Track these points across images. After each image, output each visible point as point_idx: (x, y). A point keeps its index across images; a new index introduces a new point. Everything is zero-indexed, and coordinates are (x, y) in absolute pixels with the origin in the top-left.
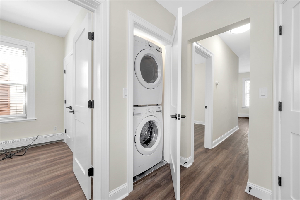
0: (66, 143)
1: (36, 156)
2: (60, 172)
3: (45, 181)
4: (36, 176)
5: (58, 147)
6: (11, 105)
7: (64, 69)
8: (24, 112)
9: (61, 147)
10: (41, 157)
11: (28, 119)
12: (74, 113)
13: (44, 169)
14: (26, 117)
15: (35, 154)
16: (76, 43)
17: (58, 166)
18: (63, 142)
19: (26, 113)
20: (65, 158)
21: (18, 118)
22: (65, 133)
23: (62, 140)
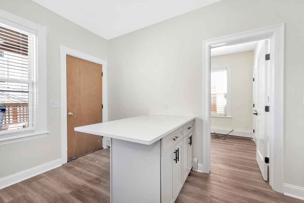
0: (254, 142)
1: (231, 142)
2: (247, 157)
3: (236, 157)
4: (231, 153)
5: (247, 142)
6: (217, 106)
7: (253, 78)
8: (225, 112)
9: (249, 143)
10: (234, 144)
11: (227, 117)
12: (257, 115)
13: (236, 151)
14: (225, 115)
15: (231, 141)
16: (259, 60)
17: (246, 154)
18: (252, 140)
19: (226, 113)
20: (251, 151)
21: (221, 116)
22: (254, 132)
23: (251, 138)
